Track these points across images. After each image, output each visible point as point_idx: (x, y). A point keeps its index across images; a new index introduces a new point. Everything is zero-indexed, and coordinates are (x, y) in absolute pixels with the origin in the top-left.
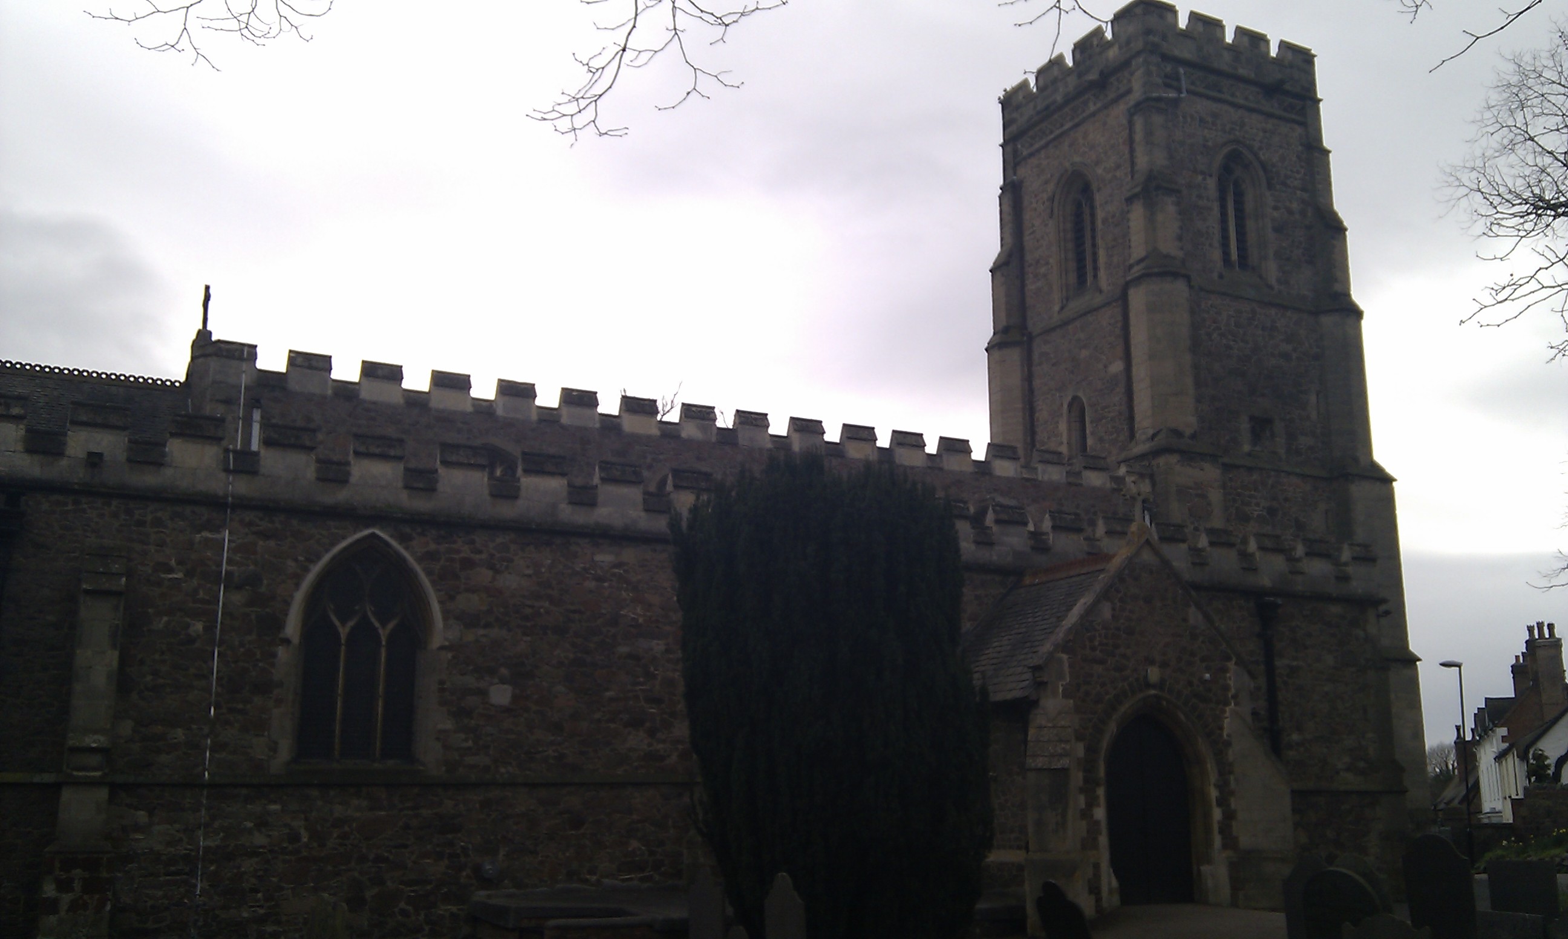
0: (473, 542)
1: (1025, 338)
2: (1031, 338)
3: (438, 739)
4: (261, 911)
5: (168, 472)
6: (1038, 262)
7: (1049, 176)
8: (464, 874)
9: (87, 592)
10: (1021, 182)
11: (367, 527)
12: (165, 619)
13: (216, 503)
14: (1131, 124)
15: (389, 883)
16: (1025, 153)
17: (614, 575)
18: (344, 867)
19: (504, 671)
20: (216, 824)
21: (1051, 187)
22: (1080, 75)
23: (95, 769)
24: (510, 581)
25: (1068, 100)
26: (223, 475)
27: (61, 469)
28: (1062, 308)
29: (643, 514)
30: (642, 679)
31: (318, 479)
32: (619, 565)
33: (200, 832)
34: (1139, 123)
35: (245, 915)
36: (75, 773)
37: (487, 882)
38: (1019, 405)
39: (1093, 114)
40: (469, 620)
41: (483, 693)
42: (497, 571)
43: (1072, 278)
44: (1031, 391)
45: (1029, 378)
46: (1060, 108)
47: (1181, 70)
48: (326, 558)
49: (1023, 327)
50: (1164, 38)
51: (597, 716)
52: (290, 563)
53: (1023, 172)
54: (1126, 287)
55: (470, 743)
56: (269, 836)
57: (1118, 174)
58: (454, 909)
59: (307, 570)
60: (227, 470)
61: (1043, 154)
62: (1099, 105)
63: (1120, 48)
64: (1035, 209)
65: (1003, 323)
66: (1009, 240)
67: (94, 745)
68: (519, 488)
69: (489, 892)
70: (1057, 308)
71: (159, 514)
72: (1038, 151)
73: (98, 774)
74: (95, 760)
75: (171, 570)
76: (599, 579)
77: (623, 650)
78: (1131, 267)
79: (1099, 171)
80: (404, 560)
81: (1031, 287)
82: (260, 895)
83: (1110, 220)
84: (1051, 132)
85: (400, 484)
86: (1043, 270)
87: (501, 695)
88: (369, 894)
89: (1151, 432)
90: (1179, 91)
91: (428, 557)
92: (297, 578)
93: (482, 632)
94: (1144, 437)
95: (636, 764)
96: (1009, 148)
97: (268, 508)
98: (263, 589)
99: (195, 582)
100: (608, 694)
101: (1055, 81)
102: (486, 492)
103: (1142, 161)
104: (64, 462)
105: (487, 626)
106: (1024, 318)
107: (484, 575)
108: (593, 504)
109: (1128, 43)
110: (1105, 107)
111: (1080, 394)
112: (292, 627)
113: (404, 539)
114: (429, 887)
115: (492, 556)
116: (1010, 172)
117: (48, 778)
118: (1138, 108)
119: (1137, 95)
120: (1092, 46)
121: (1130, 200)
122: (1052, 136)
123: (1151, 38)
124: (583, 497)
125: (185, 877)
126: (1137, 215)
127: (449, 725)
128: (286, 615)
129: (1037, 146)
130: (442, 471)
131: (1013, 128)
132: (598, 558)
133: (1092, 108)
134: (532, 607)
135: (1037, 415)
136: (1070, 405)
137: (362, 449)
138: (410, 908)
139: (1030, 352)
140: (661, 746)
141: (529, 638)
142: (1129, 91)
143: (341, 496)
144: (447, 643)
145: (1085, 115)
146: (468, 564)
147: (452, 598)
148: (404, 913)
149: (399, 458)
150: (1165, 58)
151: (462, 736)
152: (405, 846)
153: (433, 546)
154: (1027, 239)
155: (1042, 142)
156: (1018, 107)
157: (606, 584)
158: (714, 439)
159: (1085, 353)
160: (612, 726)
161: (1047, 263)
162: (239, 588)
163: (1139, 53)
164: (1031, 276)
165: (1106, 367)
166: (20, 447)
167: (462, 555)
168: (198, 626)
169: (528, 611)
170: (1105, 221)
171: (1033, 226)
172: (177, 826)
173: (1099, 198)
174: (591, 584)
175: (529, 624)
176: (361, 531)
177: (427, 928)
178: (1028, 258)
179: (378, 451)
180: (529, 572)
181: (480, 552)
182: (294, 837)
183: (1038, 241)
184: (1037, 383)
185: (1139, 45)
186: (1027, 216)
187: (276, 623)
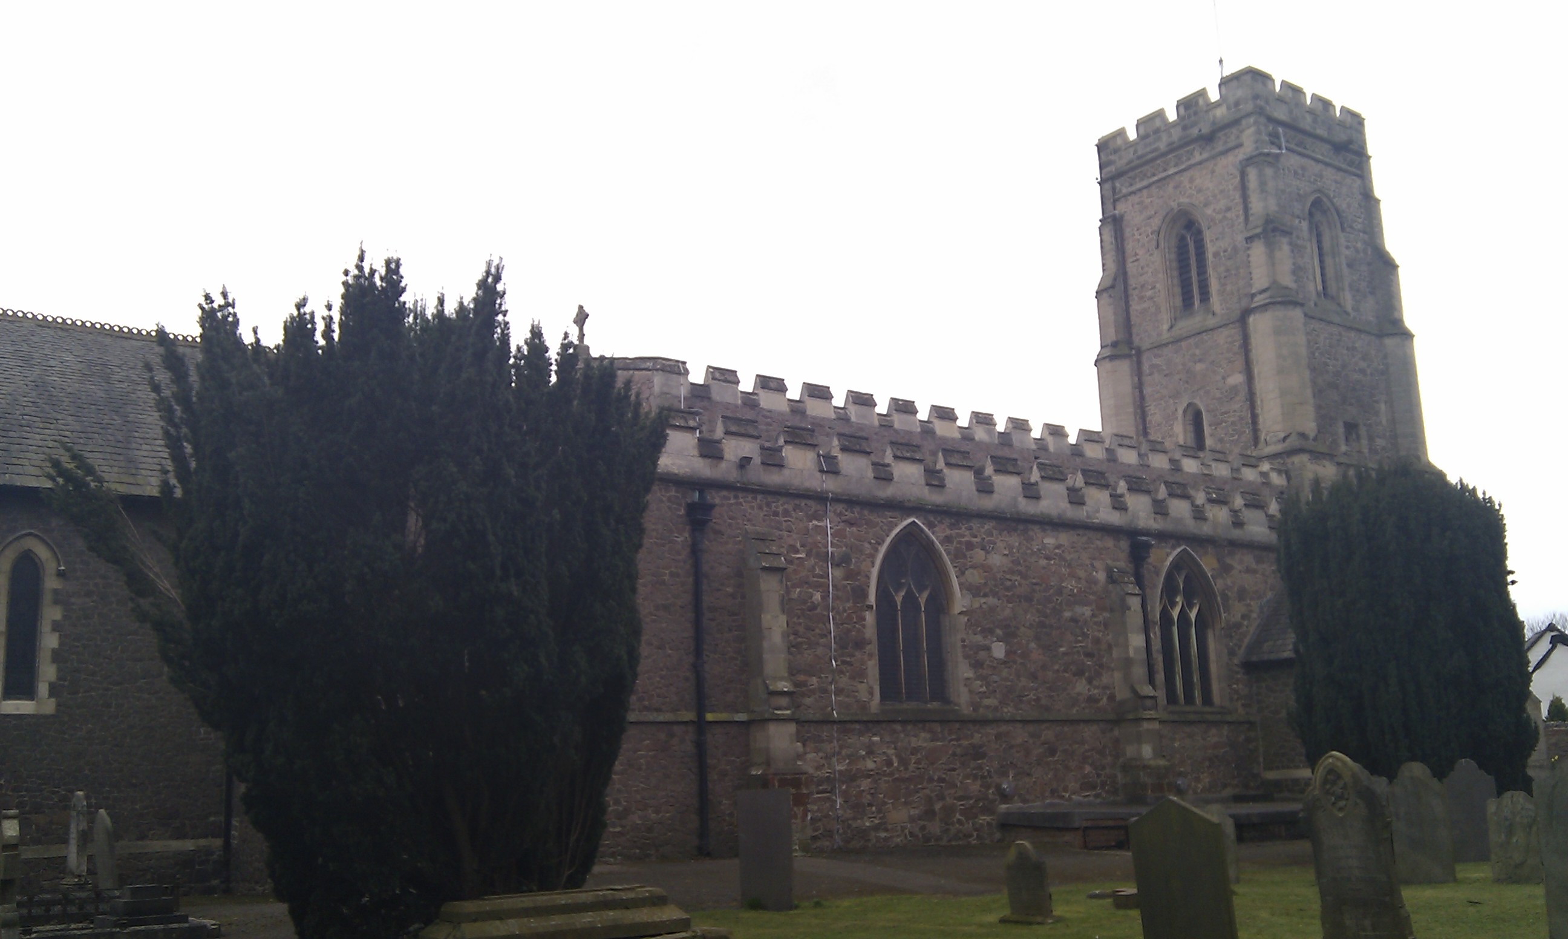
0: (970, 529)
1: (1133, 352)
2: (1139, 352)
3: (965, 685)
4: (877, 821)
5: (786, 472)
6: (1143, 286)
7: (1153, 213)
8: (991, 791)
9: (764, 569)
10: (1122, 217)
11: (909, 516)
12: (798, 590)
13: (821, 498)
14: (1243, 175)
15: (948, 799)
16: (1124, 191)
17: (1056, 554)
18: (920, 786)
19: (999, 632)
20: (844, 752)
21: (1156, 222)
22: (1185, 128)
23: (786, 709)
24: (996, 560)
25: (1172, 149)
26: (818, 474)
27: (725, 470)
28: (1171, 327)
29: (1068, 505)
30: (1080, 638)
31: (875, 478)
32: (1058, 547)
33: (834, 760)
34: (1252, 174)
35: (868, 824)
36: (776, 712)
37: (1005, 797)
38: (1131, 410)
39: (1200, 163)
40: (974, 591)
41: (988, 649)
42: (988, 552)
43: (1178, 301)
44: (1142, 398)
45: (1140, 386)
46: (1164, 154)
47: (1280, 130)
48: (888, 540)
49: (1129, 342)
50: (1267, 102)
51: (1056, 667)
52: (867, 545)
53: (1121, 208)
54: (1246, 313)
55: (984, 689)
56: (875, 762)
57: (1229, 215)
58: (988, 818)
59: (877, 550)
60: (822, 471)
61: (1145, 192)
62: (1205, 155)
63: (1228, 108)
64: (1138, 240)
65: (1112, 337)
66: (1112, 266)
67: (786, 690)
68: (992, 485)
69: (1008, 806)
70: (1166, 327)
71: (786, 506)
72: (1140, 190)
73: (788, 712)
74: (784, 701)
75: (797, 552)
76: (1048, 558)
77: (1067, 614)
78: (1253, 296)
79: (1209, 211)
80: (932, 543)
81: (1135, 307)
82: (874, 808)
83: (1222, 254)
84: (1154, 175)
85: (923, 482)
86: (1149, 293)
87: (999, 650)
88: (938, 806)
89: (1282, 435)
90: (1280, 148)
91: (947, 540)
92: (872, 557)
93: (983, 600)
94: (1274, 439)
95: (1083, 705)
96: (1107, 186)
97: (851, 502)
98: (852, 567)
99: (812, 561)
100: (1062, 649)
101: (1157, 131)
102: (974, 488)
103: (1257, 206)
104: (723, 465)
105: (985, 595)
106: (1130, 335)
107: (979, 555)
108: (1037, 498)
109: (1237, 104)
110: (1213, 157)
111: (1197, 401)
112: (872, 599)
113: (931, 526)
114: (971, 802)
115: (983, 539)
116: (1110, 206)
117: (742, 717)
118: (1249, 161)
119: (1248, 148)
120: (1197, 103)
121: (1249, 239)
122: (1156, 178)
123: (1258, 102)
124: (1031, 492)
125: (828, 794)
126: (1258, 251)
127: (970, 674)
128: (869, 586)
129: (1139, 185)
130: (946, 471)
131: (1112, 169)
132: (1046, 541)
133: (1198, 157)
134: (1010, 580)
135: (1148, 418)
136: (1185, 411)
137: (899, 454)
138: (962, 818)
139: (1139, 363)
140: (1096, 691)
141: (1011, 605)
142: (1240, 145)
143: (887, 492)
144: (964, 609)
145: (1189, 163)
146: (970, 546)
147: (963, 573)
148: (959, 821)
149: (920, 461)
150: (1271, 120)
151: (979, 682)
152: (954, 770)
153: (948, 532)
154: (1131, 268)
155: (1145, 183)
156: (1116, 151)
157: (1052, 562)
158: (996, 442)
159: (1199, 367)
160: (1066, 675)
161: (1154, 288)
162: (838, 565)
163: (1248, 115)
164: (1136, 298)
165: (1224, 378)
166: (695, 452)
167: (966, 539)
168: (817, 596)
169: (1008, 583)
170: (1216, 255)
171: (1136, 254)
172: (821, 754)
173: (1208, 236)
174: (1043, 562)
175: (1009, 594)
176: (905, 519)
177: (975, 834)
178: (1132, 282)
179: (908, 455)
180: (1006, 552)
181: (976, 537)
182: (889, 763)
183: (1142, 268)
184: (1148, 391)
185: (1249, 107)
186: (1129, 246)
187: (861, 593)
